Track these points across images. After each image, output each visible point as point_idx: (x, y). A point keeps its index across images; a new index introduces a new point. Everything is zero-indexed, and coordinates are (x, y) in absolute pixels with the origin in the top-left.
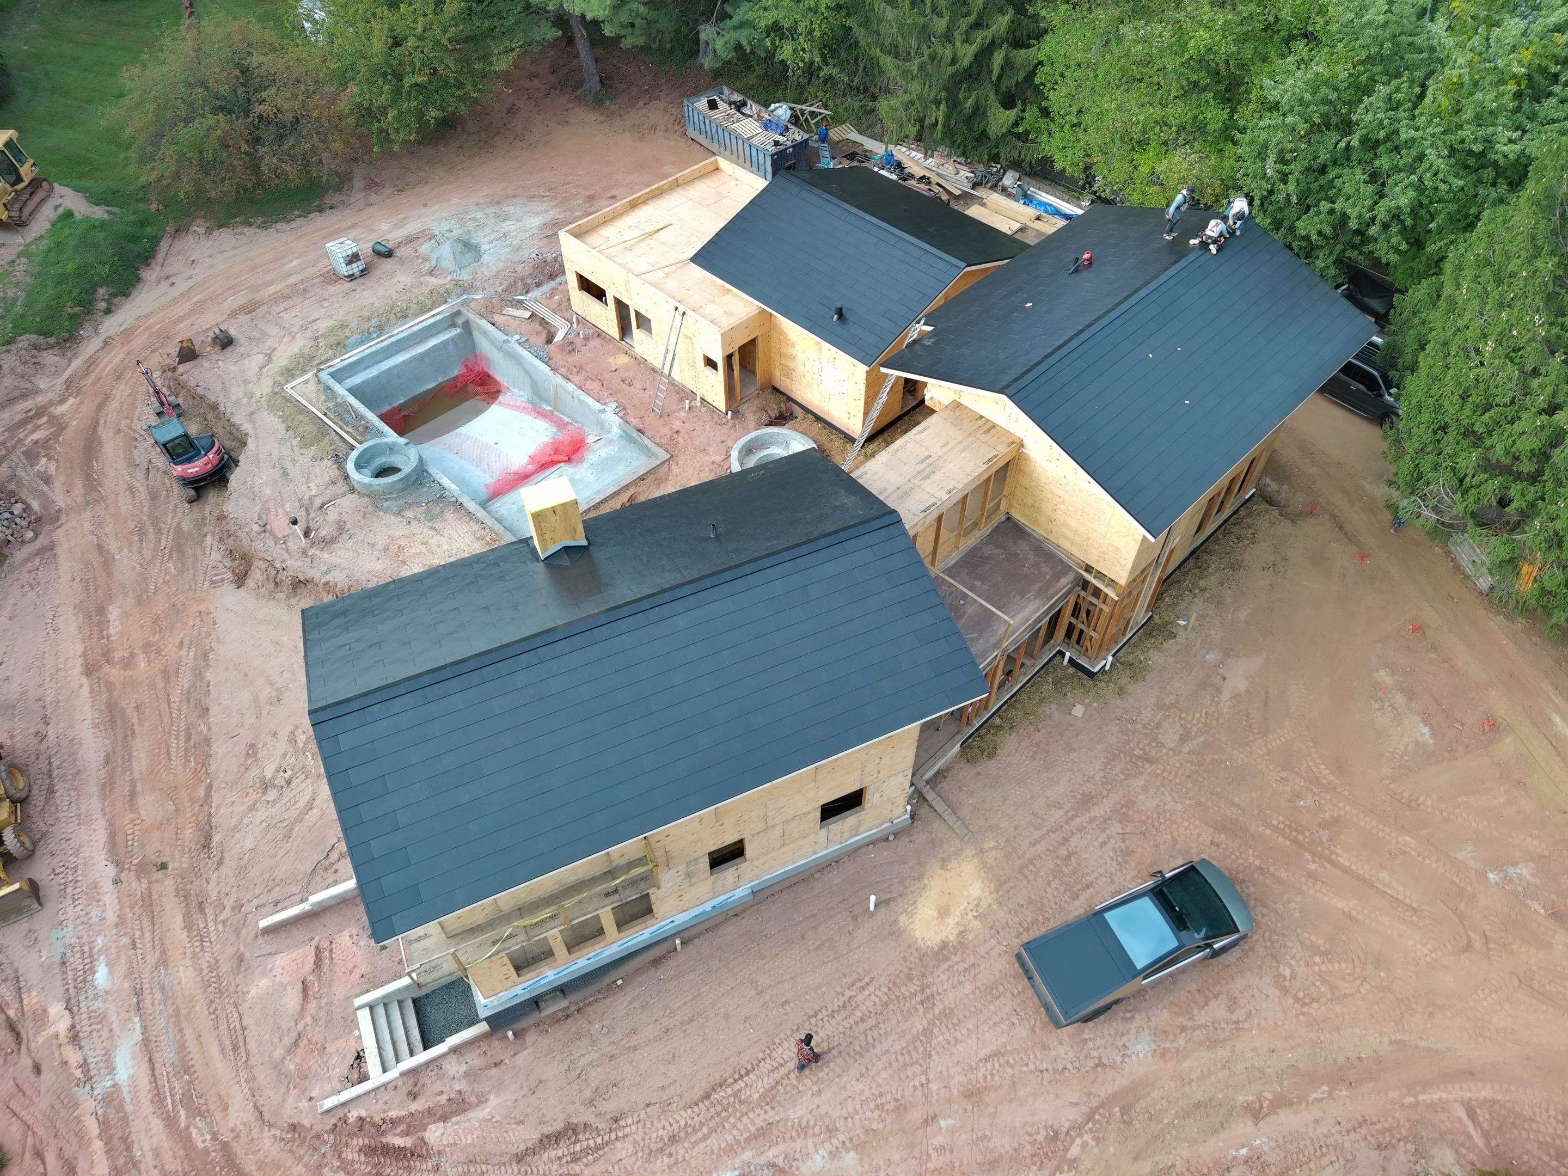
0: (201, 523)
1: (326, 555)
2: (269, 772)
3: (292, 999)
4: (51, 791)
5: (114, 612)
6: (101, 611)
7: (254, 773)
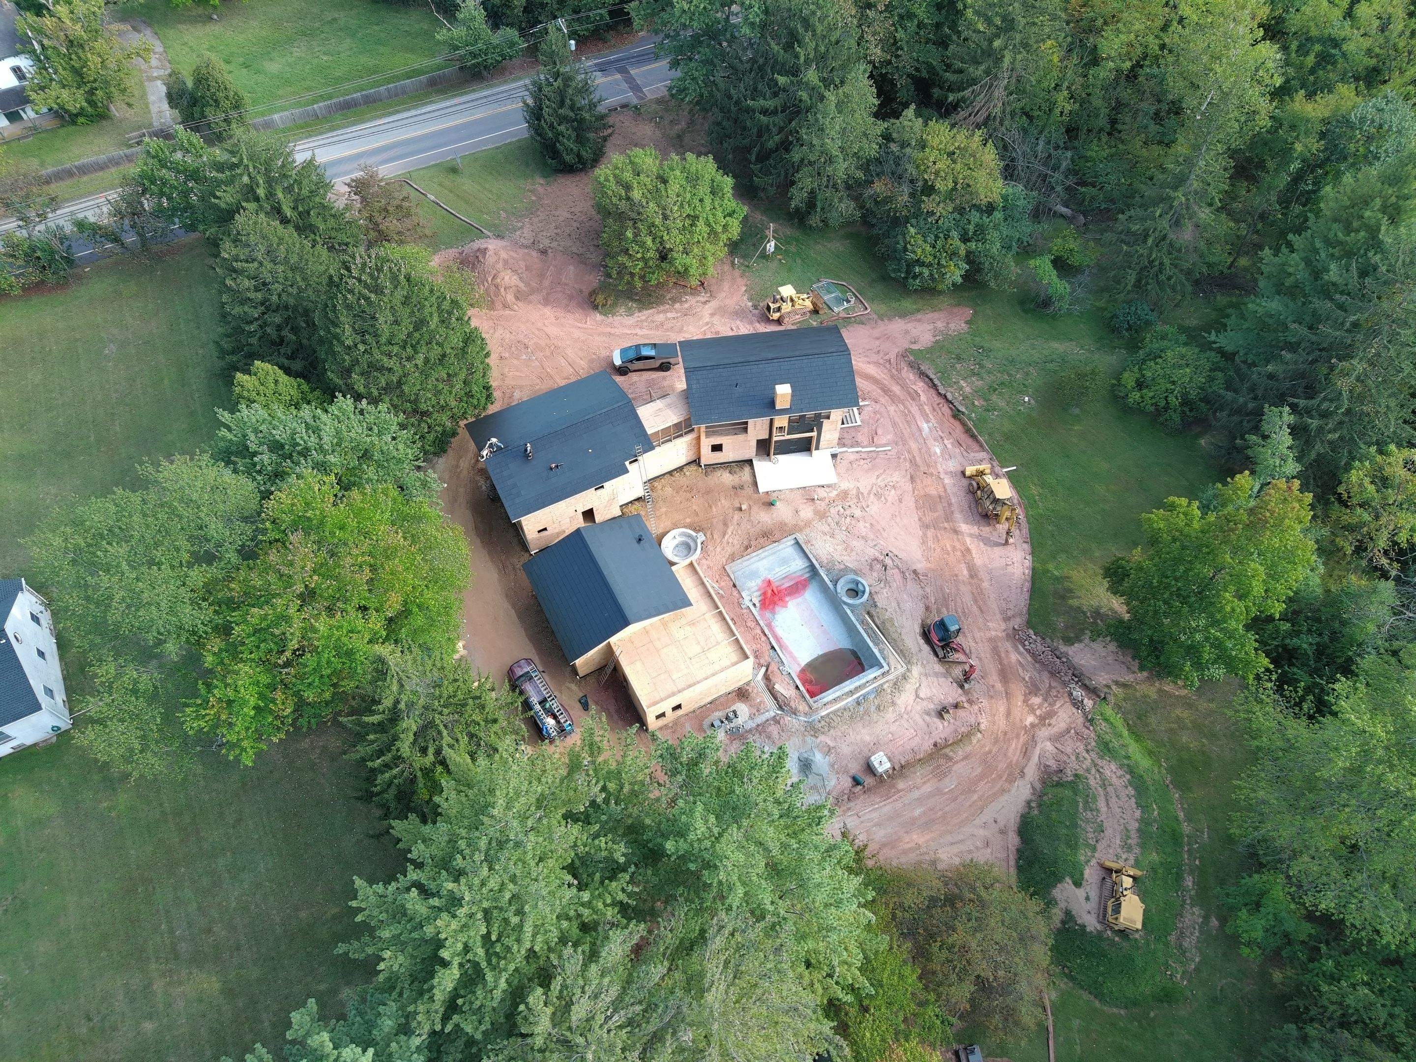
0: (939, 611)
1: (877, 554)
2: (893, 491)
3: (880, 431)
4: (970, 507)
5: (965, 572)
6: (971, 577)
7: (899, 492)
